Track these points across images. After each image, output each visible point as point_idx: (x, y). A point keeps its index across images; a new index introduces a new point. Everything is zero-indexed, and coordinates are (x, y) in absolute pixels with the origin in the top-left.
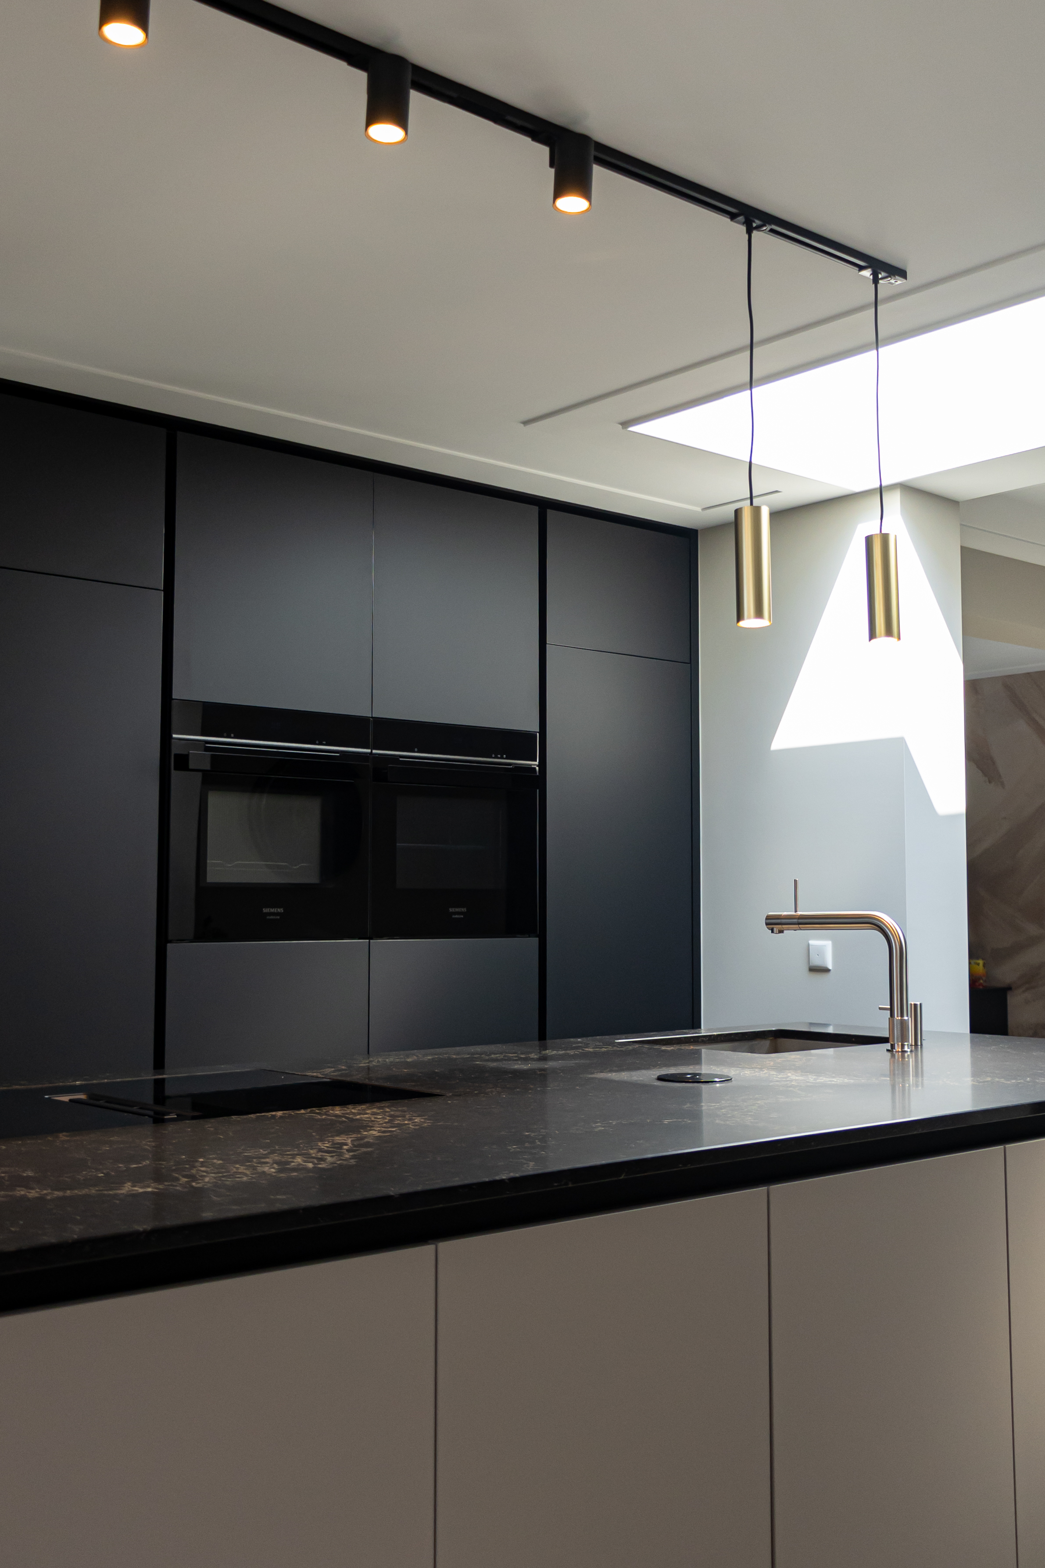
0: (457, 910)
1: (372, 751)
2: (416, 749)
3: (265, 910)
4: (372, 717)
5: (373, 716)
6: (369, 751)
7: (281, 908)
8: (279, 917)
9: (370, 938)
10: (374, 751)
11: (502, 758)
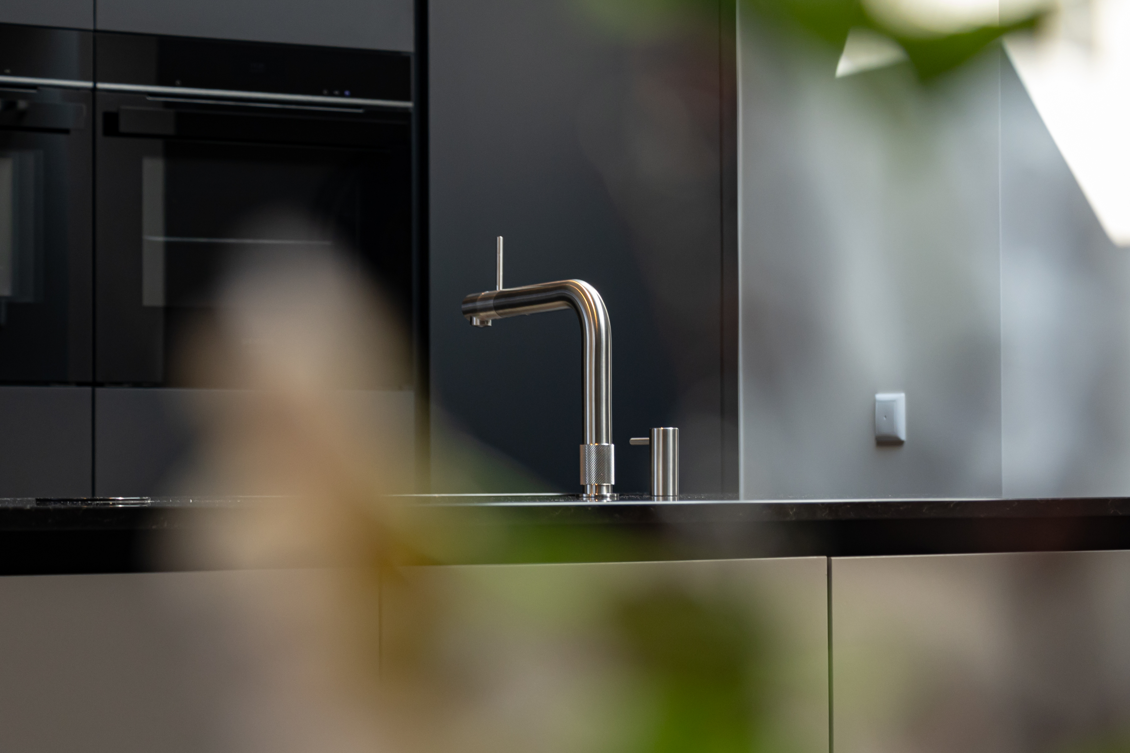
1: (95, 85)
4: (95, 31)
9: (95, 386)
10: (99, 85)
11: (342, 95)
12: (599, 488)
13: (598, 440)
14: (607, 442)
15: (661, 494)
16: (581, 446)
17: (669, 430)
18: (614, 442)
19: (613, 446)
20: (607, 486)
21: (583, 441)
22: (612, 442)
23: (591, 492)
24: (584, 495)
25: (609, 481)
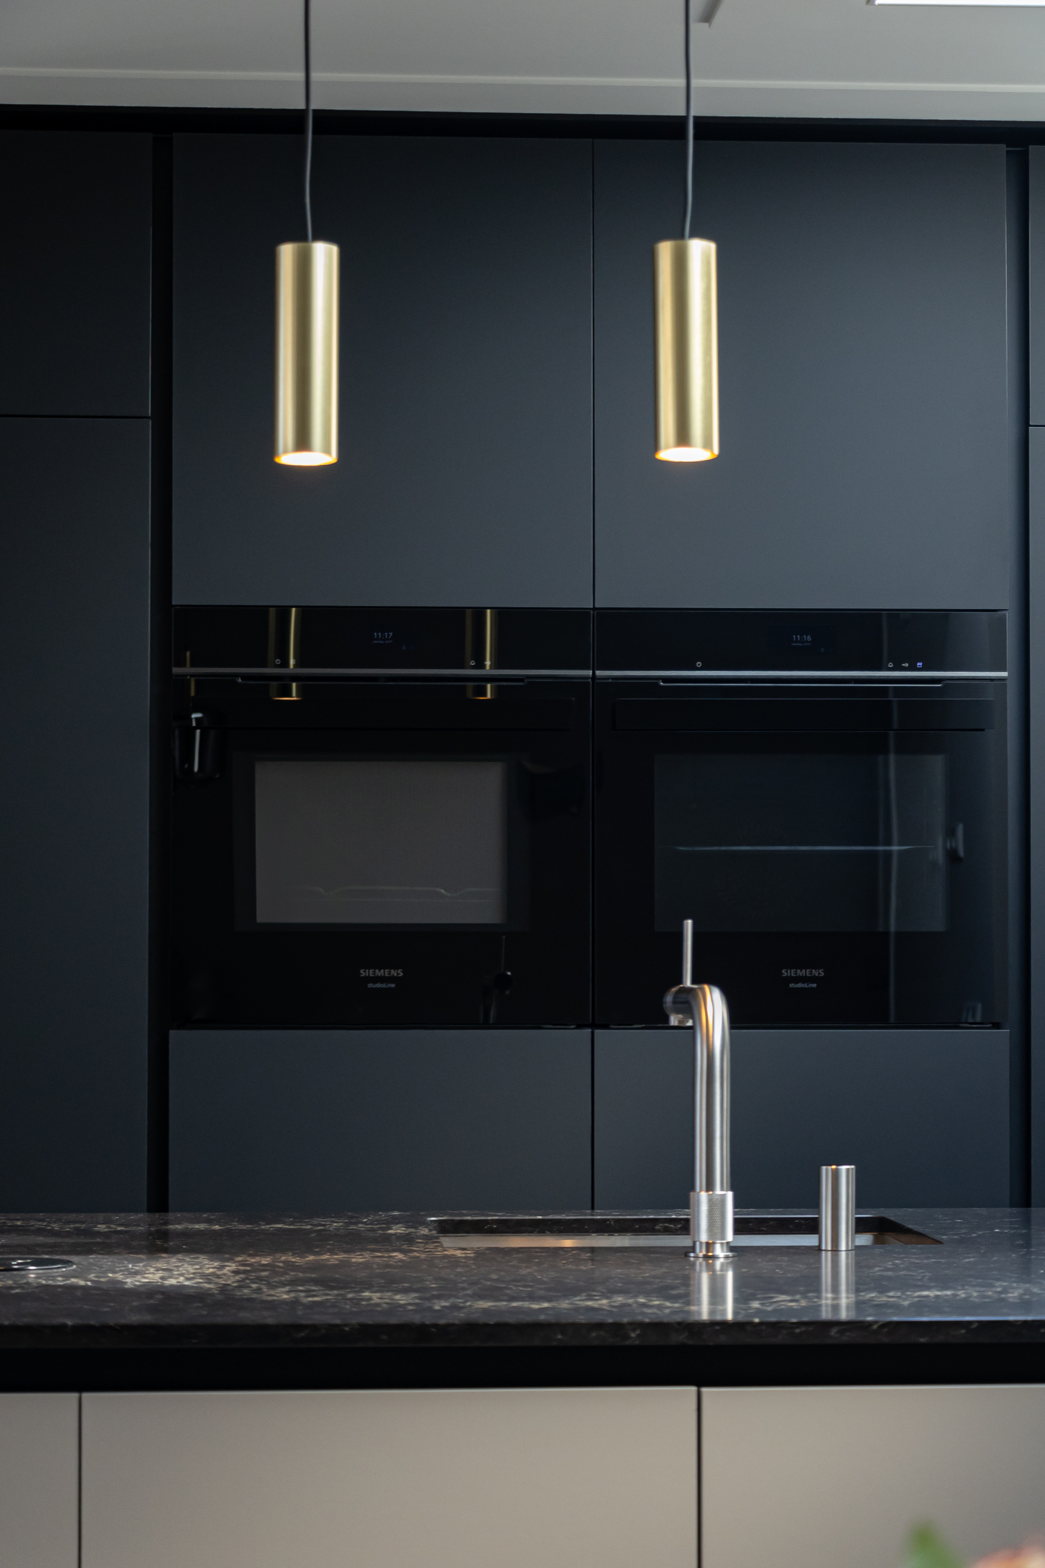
0: (801, 973)
1: (594, 673)
2: (699, 664)
3: (363, 973)
4: (594, 609)
5: (596, 606)
6: (590, 673)
7: (398, 970)
8: (393, 986)
9: (594, 1026)
10: (598, 673)
11: (913, 668)
12: (709, 1246)
13: (710, 1187)
14: (722, 1189)
15: (829, 1248)
16: (692, 1194)
17: (841, 1169)
18: (733, 1187)
19: (730, 1195)
20: (722, 1244)
21: (692, 1188)
22: (729, 1187)
23: (701, 1251)
24: (692, 1255)
25: (723, 1238)
